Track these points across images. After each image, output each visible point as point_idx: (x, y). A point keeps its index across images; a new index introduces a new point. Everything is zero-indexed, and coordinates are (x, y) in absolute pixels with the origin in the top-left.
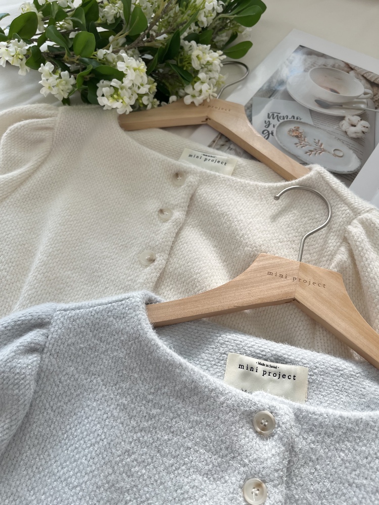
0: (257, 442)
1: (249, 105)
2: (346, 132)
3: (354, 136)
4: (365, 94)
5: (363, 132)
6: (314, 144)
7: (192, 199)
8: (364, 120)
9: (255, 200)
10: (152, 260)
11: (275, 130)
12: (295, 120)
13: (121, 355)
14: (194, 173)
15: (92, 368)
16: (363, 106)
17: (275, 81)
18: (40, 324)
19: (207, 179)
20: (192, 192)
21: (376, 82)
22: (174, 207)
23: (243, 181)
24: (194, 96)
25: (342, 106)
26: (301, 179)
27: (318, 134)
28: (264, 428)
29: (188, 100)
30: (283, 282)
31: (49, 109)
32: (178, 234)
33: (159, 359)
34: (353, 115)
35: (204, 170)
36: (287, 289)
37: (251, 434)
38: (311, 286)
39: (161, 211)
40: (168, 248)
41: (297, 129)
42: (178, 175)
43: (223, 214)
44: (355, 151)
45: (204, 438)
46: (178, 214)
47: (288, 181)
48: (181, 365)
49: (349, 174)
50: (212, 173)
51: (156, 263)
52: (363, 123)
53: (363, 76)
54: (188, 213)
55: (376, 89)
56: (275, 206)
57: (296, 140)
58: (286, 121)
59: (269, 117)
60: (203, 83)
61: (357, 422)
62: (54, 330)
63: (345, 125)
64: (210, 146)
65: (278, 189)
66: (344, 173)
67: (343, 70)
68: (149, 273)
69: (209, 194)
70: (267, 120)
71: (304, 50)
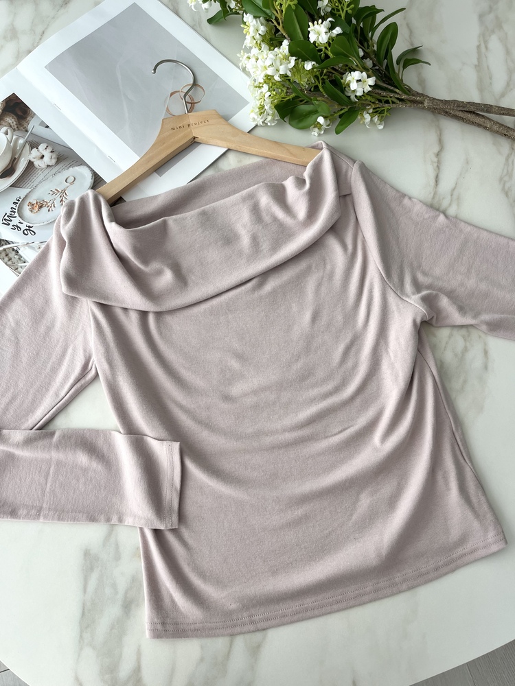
2: (48, 166)
3: (54, 161)
4: (6, 133)
5: (52, 152)
6: (55, 196)
8: (38, 146)
11: (25, 223)
12: (19, 204)
16: (21, 141)
27: (42, 189)
34: (30, 153)
41: (31, 204)
44: (72, 166)
49: (95, 179)
52: (42, 147)
55: (3, 122)
57: (45, 209)
58: (17, 211)
59: (8, 224)
66: (93, 182)
70: (11, 226)
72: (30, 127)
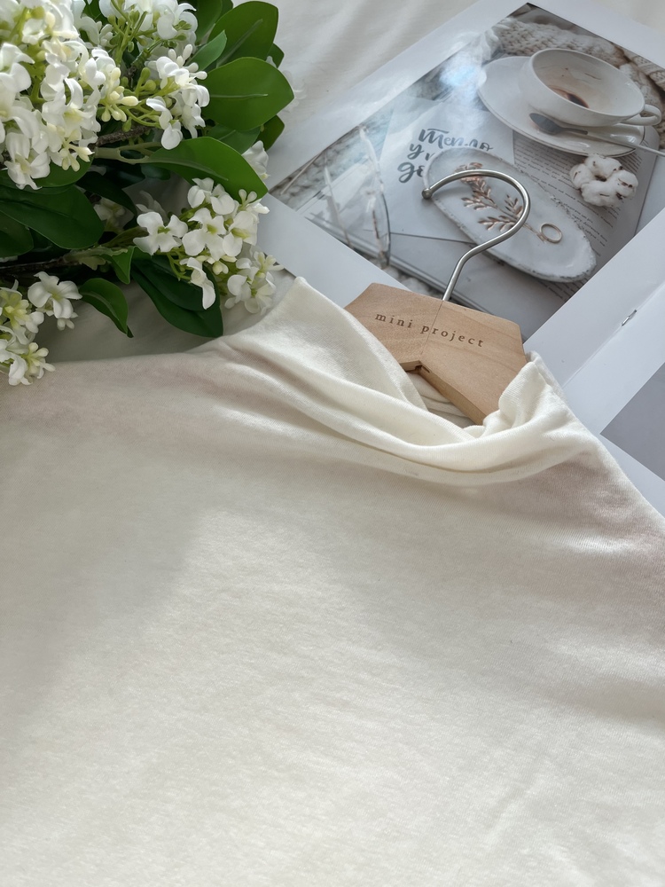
2: (580, 190)
3: (596, 200)
4: (644, 114)
5: (619, 196)
6: (503, 205)
8: (628, 169)
11: (427, 165)
12: (476, 149)
16: (632, 139)
25: (586, 133)
34: (605, 157)
44: (589, 235)
49: (563, 283)
52: (625, 176)
53: (648, 77)
58: (456, 148)
59: (421, 138)
63: (582, 173)
66: (551, 279)
67: (607, 60)
70: (418, 142)
71: (534, 13)
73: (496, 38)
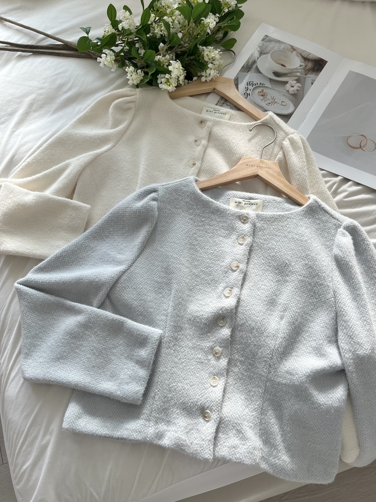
0: (242, 225)
1: (237, 78)
2: (288, 91)
3: (292, 93)
4: (300, 66)
5: (297, 90)
6: (271, 99)
7: (210, 133)
8: (299, 83)
9: (240, 132)
10: (194, 164)
11: (251, 92)
12: (262, 85)
13: (188, 200)
14: (210, 120)
15: (177, 206)
16: (298, 74)
17: (251, 61)
18: (155, 191)
19: (216, 123)
20: (210, 130)
21: (307, 57)
22: (202, 138)
23: (234, 123)
24: (206, 77)
26: (262, 120)
27: (273, 93)
28: (245, 220)
29: (203, 79)
30: (253, 168)
31: (132, 91)
32: (205, 151)
33: (203, 201)
34: (293, 80)
35: (215, 118)
36: (254, 171)
37: (240, 223)
38: (265, 168)
39: (196, 141)
40: (201, 158)
41: (262, 91)
42: (202, 122)
43: (225, 140)
44: (292, 102)
45: (222, 226)
46: (204, 142)
47: (256, 121)
48: (212, 202)
49: (288, 115)
50: (219, 119)
51: (196, 165)
52: (299, 85)
53: (300, 54)
54: (209, 141)
55: (307, 62)
56: (250, 135)
57: (262, 98)
58: (257, 86)
59: (247, 85)
60: (211, 69)
61: (279, 216)
62: (161, 193)
63: (288, 86)
64: (216, 105)
65: (251, 125)
66: (286, 115)
67: (289, 51)
68: (194, 170)
69: (218, 131)
71: (267, 39)
72: (308, 75)
73: (259, 49)
